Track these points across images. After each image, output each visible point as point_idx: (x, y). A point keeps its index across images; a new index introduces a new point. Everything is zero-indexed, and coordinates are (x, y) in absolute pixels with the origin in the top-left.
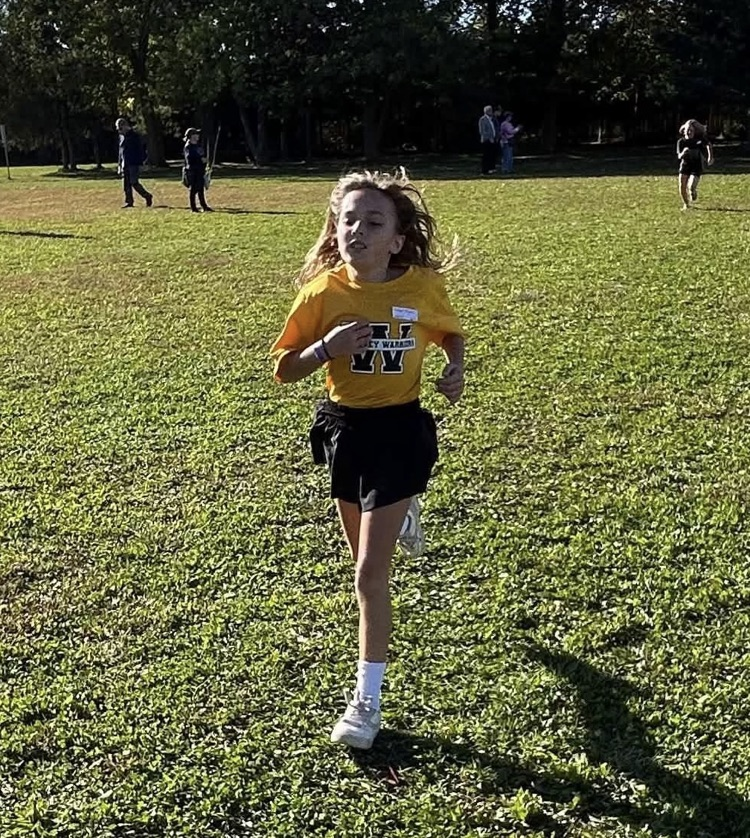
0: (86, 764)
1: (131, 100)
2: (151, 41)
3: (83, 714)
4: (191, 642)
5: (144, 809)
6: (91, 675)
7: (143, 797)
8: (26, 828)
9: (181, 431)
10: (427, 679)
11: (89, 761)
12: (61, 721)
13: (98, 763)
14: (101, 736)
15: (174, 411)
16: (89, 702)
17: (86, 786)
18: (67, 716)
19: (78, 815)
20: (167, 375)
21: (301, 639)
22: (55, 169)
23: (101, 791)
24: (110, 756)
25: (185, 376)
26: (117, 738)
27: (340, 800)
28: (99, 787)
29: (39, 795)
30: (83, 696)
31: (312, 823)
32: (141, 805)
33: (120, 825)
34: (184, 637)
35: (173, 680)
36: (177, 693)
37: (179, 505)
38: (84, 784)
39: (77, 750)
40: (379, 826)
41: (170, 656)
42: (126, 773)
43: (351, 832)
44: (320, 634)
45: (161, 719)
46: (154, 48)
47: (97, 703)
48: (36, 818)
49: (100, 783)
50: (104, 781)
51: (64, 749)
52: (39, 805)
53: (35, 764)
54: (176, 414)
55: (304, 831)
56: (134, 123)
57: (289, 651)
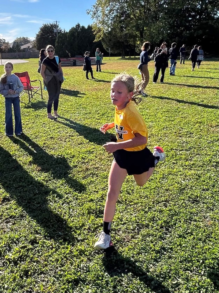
0: (130, 206)
1: (139, 42)
2: (145, 28)
3: (129, 193)
4: (154, 178)
5: (144, 220)
6: (130, 183)
7: (144, 217)
8: (116, 220)
9: (151, 124)
10: (217, 197)
11: (130, 205)
12: (124, 194)
13: (132, 206)
14: (133, 200)
15: (149, 118)
16: (130, 190)
17: (130, 212)
18: (125, 193)
19: (128, 219)
20: (147, 109)
21: (182, 181)
22: (120, 57)
23: (133, 214)
24: (135, 205)
25: (151, 109)
26: (137, 201)
27: (194, 227)
28: (133, 213)
29: (119, 212)
30: (129, 189)
31: (187, 232)
32: (143, 219)
33: (138, 224)
34: (153, 177)
35: (150, 188)
36: (151, 191)
37: (151, 142)
38: (129, 211)
39: (128, 202)
40: (205, 236)
41: (149, 181)
42: (139, 210)
43: (197, 237)
44: (187, 181)
45: (148, 197)
46: (146, 30)
47: (132, 191)
48: (118, 218)
49: (133, 212)
50: (134, 211)
51: (124, 201)
52: (119, 215)
53: (118, 204)
54: (149, 119)
55: (185, 234)
56: (139, 47)
57: (180, 184)
